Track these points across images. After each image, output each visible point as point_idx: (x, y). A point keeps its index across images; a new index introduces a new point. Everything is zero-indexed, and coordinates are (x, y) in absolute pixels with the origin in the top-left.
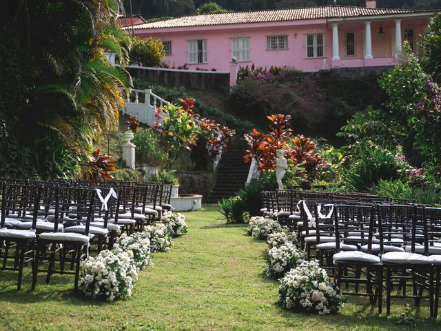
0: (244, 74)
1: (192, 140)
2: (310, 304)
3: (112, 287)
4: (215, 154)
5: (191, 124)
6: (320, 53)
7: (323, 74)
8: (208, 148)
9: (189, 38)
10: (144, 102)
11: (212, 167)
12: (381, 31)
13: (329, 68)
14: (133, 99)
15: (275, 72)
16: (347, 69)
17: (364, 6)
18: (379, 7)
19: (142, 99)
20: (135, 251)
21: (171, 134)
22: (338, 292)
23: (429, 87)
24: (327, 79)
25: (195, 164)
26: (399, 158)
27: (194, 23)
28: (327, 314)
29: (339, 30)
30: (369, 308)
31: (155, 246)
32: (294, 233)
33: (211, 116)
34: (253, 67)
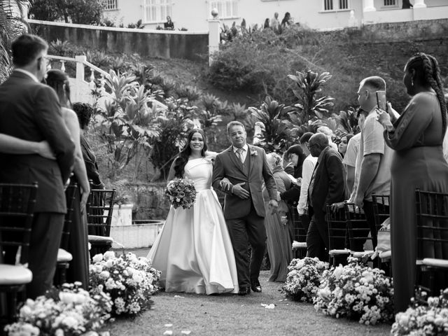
1: (153, 130)
6: (344, 4)
10: (74, 77)
25: (158, 172)
34: (244, 23)
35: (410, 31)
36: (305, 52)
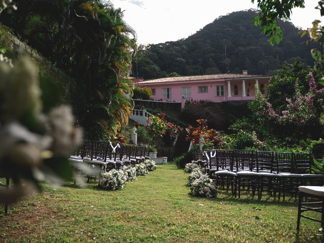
0: (188, 103)
1: (163, 132)
2: (203, 193)
3: (115, 184)
4: (174, 139)
5: (163, 125)
6: (222, 94)
7: (224, 103)
8: (171, 136)
9: (164, 87)
10: (142, 115)
11: (172, 145)
12: (250, 85)
13: (226, 101)
14: (137, 114)
15: (202, 102)
16: (235, 101)
17: (242, 73)
18: (248, 74)
19: (141, 114)
20: (128, 173)
21: (154, 129)
22: (216, 188)
23: (266, 104)
24: (225, 105)
25: (164, 144)
26: (254, 137)
27: (165, 81)
28: (210, 197)
29: (231, 84)
30: (231, 196)
31: (140, 173)
32: (203, 168)
33: (172, 121)
34: (192, 100)
35: (242, 103)
36: (209, 109)
